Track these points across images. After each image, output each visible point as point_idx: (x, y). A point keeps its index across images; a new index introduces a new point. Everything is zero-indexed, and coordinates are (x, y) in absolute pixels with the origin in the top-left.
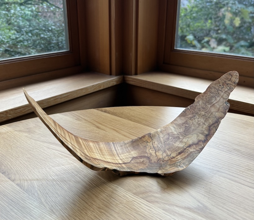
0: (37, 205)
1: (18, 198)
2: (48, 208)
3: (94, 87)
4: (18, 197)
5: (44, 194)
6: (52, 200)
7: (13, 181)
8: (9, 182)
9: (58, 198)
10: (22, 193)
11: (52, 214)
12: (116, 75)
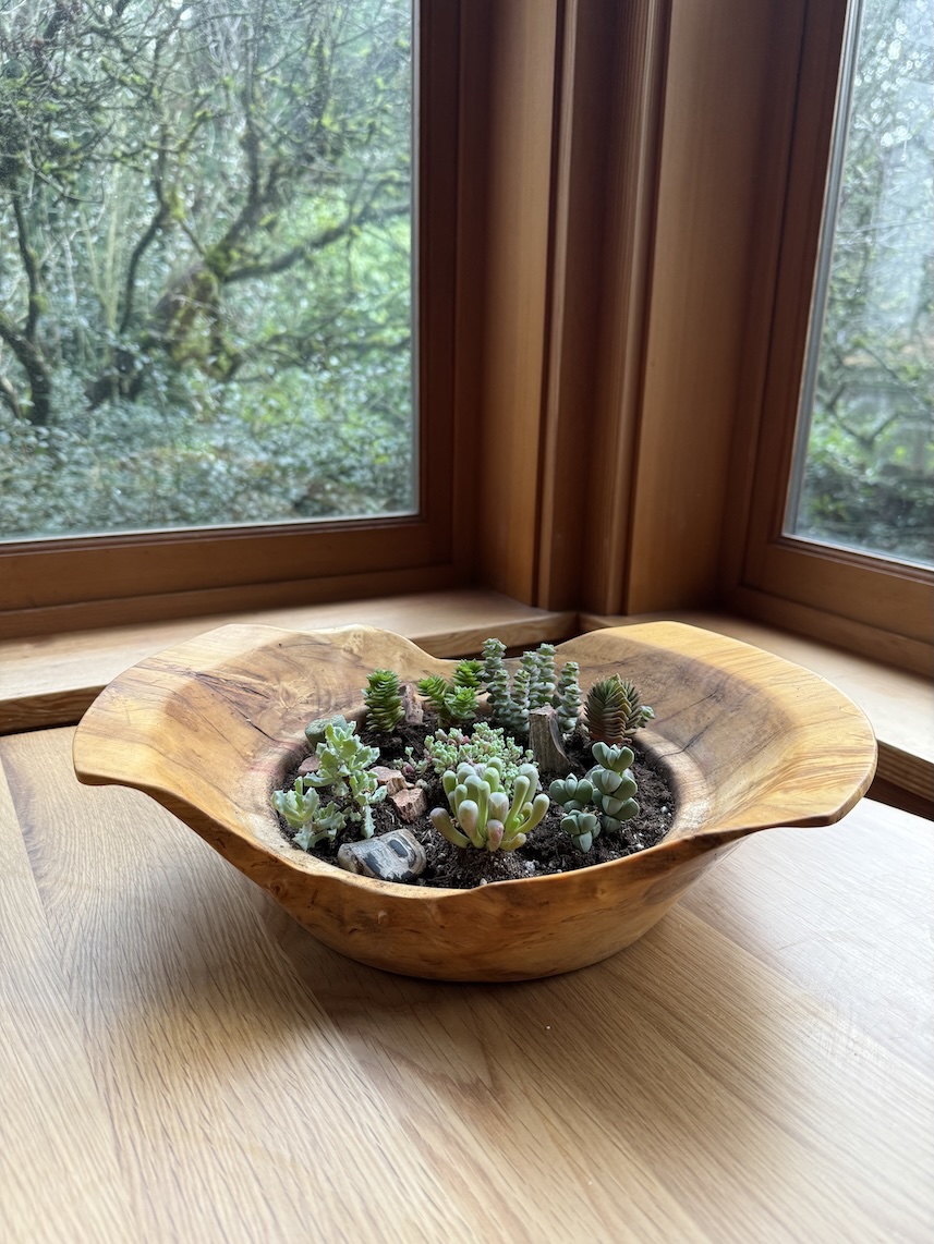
0: (48, 955)
1: (17, 924)
2: (65, 974)
3: (456, 640)
4: (20, 922)
5: (83, 931)
6: (91, 953)
7: (38, 878)
8: (29, 878)
9: (109, 953)
10: (36, 915)
11: (63, 991)
12: (551, 609)
